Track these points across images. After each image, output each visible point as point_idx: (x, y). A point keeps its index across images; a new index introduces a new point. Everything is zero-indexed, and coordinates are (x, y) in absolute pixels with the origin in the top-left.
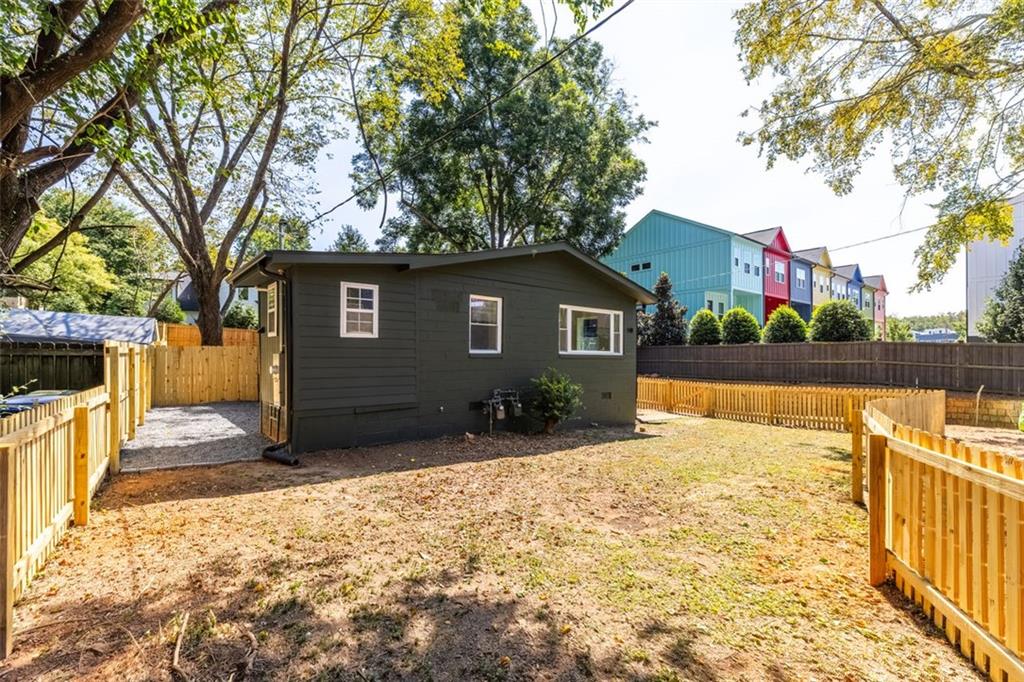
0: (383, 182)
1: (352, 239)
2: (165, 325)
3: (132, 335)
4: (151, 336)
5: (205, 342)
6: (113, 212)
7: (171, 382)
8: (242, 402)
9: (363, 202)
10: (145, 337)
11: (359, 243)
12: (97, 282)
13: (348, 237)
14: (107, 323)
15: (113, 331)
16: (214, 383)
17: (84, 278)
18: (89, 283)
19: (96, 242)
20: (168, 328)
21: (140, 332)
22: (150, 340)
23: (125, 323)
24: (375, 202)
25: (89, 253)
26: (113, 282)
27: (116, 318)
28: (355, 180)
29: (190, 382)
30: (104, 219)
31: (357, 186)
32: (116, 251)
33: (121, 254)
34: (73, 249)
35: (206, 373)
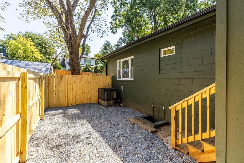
0: (119, 26)
1: (108, 44)
2: (56, 70)
3: (40, 70)
4: (49, 71)
5: (73, 73)
6: (42, 39)
7: (57, 95)
8: (90, 103)
9: (113, 32)
10: (46, 71)
11: (110, 46)
12: (37, 57)
13: (107, 44)
14: (30, 65)
15: (32, 68)
16: (78, 94)
17: (33, 55)
18: (35, 57)
19: (38, 47)
20: (57, 71)
21: (44, 69)
22: (48, 73)
23: (38, 65)
24: (116, 32)
25: (35, 48)
26: (42, 57)
27: (34, 63)
28: (111, 24)
29: (66, 94)
30: (40, 40)
31: (111, 26)
32: (43, 49)
33: (45, 50)
34: (30, 47)
35: (74, 89)
